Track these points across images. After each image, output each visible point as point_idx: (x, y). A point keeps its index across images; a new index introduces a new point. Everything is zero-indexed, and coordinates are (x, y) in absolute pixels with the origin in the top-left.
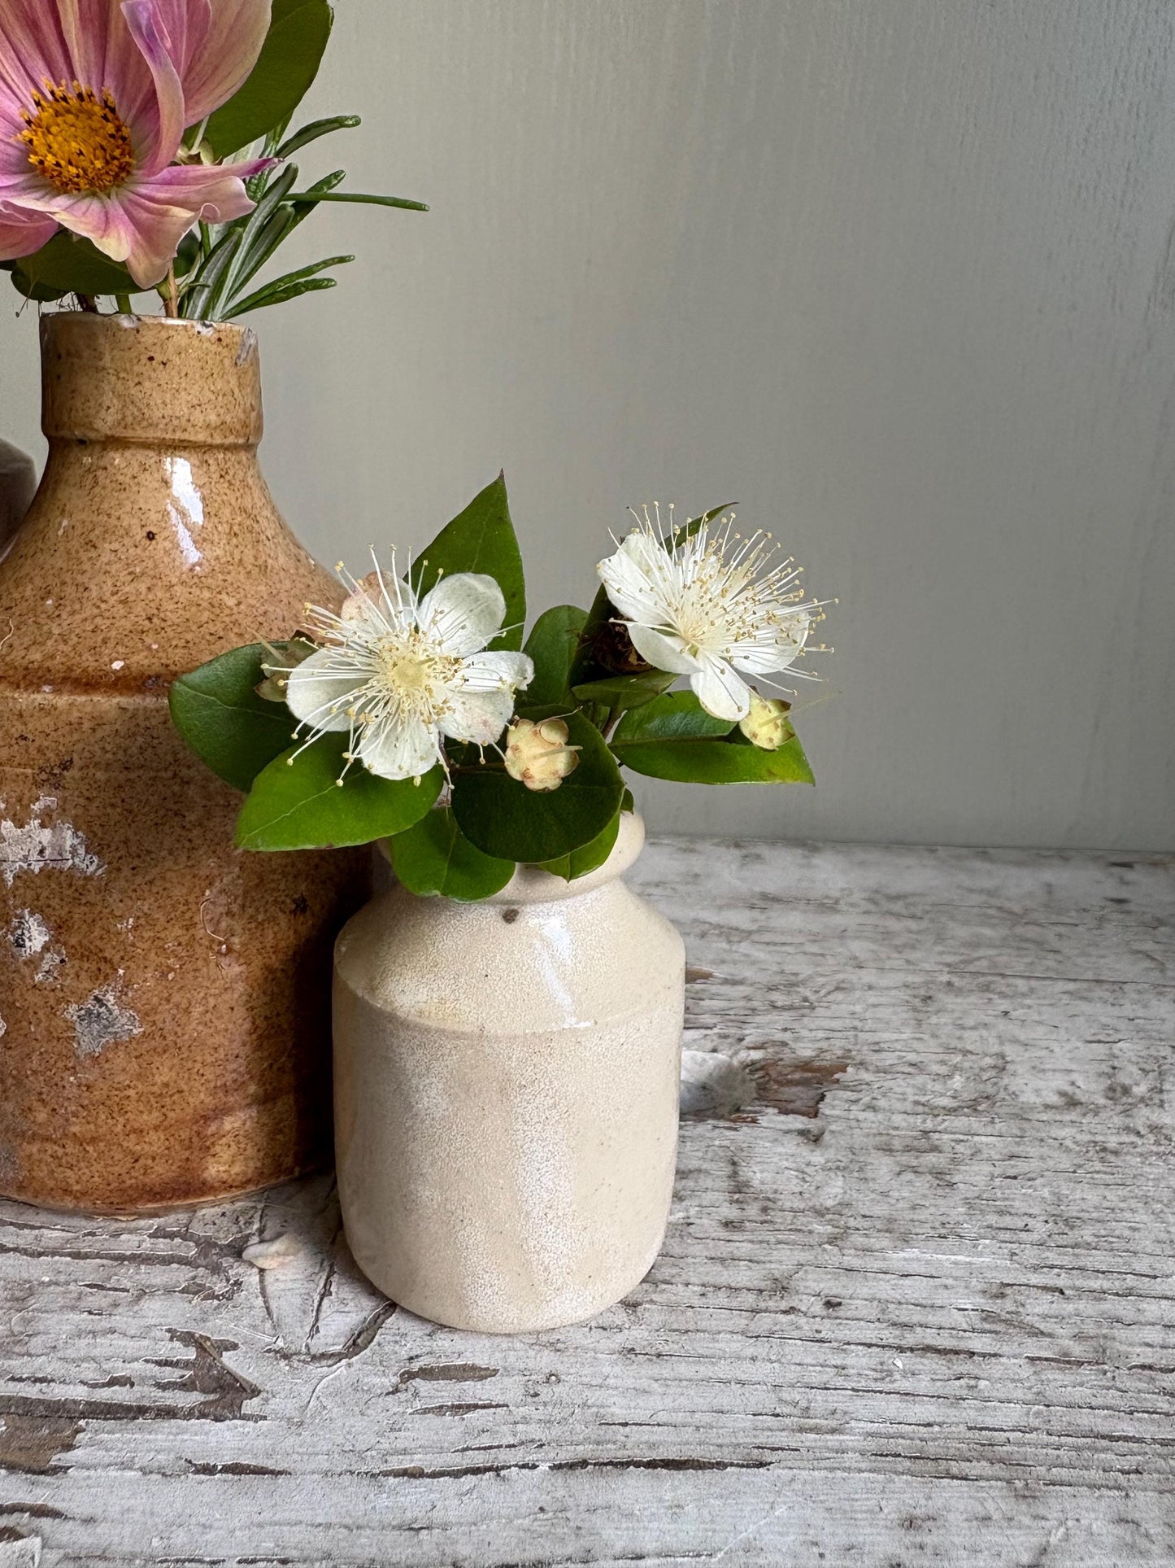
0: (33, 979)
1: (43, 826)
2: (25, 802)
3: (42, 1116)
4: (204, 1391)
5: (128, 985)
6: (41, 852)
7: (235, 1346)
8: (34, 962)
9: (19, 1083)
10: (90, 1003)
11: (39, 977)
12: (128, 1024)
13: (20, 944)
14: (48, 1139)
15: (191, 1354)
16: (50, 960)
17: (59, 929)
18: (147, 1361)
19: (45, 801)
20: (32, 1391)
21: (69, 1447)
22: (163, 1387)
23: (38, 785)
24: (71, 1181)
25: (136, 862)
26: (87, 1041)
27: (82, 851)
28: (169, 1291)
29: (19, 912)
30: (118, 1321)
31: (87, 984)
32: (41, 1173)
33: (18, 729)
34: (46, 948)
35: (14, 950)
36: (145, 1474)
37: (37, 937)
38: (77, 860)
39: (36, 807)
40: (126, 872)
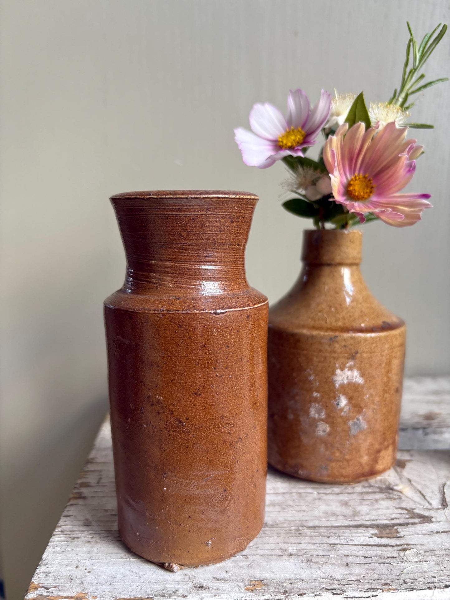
0: (340, 414)
1: (349, 370)
2: (344, 364)
3: (337, 454)
4: (418, 518)
5: (365, 414)
6: (348, 377)
7: (415, 509)
8: (342, 410)
9: (332, 445)
10: (355, 420)
11: (342, 413)
12: (364, 425)
13: (338, 404)
14: (338, 461)
15: (405, 512)
16: (346, 409)
17: (350, 399)
18: (396, 514)
19: (351, 363)
20: (374, 522)
21: (398, 532)
22: (407, 518)
23: (348, 358)
24: (344, 472)
25: (370, 379)
26: (354, 431)
27: (358, 376)
28: (383, 499)
29: (339, 395)
30: (377, 506)
31: (355, 415)
32: (335, 471)
33: (344, 343)
34: (346, 405)
35: (336, 406)
36: (424, 535)
37: (343, 402)
38: (356, 379)
39: (348, 365)
40: (368, 382)
